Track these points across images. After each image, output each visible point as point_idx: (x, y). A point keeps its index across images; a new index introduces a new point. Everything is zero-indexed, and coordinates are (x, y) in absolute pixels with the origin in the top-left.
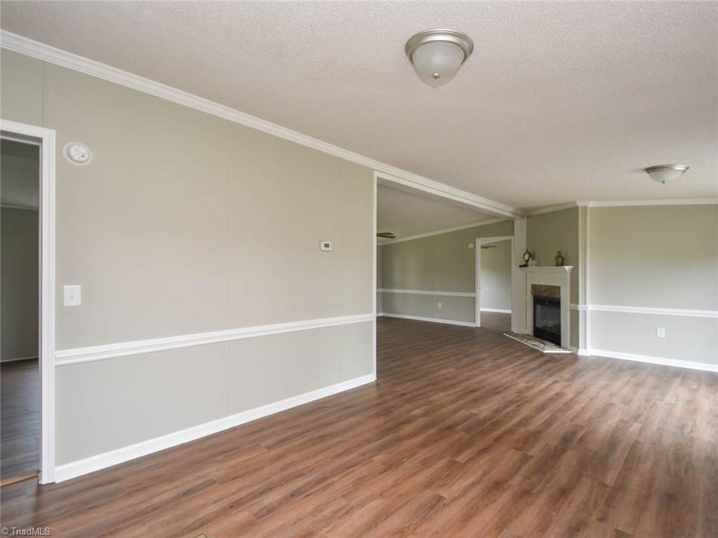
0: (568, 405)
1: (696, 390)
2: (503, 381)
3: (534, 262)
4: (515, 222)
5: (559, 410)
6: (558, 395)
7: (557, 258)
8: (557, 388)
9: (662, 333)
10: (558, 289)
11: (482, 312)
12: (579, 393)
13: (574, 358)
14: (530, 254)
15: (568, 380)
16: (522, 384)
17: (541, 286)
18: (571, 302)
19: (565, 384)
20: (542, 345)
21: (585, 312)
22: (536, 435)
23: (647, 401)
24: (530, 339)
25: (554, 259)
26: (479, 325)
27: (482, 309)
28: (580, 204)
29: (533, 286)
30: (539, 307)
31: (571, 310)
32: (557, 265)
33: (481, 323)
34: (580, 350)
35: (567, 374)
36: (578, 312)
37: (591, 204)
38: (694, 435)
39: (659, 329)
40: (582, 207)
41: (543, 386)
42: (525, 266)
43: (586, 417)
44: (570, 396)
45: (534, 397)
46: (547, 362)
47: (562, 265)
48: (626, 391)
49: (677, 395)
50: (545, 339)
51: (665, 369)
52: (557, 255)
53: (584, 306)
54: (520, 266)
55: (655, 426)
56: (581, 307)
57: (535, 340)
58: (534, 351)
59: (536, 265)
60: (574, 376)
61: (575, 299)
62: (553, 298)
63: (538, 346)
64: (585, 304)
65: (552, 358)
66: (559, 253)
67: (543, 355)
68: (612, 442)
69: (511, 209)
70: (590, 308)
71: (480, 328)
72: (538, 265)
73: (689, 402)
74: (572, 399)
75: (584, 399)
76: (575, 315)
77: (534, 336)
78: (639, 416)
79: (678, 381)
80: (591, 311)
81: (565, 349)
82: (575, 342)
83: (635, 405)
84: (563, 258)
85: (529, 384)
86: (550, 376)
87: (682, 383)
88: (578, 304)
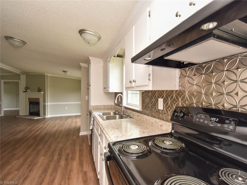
0: (45, 128)
1: (73, 119)
2: (23, 128)
3: (29, 90)
4: (21, 76)
5: (43, 130)
6: (42, 127)
7: (38, 89)
8: (41, 126)
9: (67, 108)
10: (39, 99)
11: (4, 110)
12: (47, 125)
13: (44, 119)
14: (27, 87)
15: (44, 123)
16: (29, 128)
17: (32, 98)
18: (43, 103)
19: (43, 124)
20: (33, 117)
21: (48, 105)
22: (38, 136)
23: (63, 123)
24: (28, 116)
25: (37, 90)
26: (3, 115)
27: (4, 109)
28: (46, 74)
29: (29, 98)
30: (31, 105)
31: (43, 105)
32: (38, 92)
33: (4, 115)
34: (46, 116)
35: (43, 122)
36: (45, 105)
37: (49, 75)
38: (72, 126)
39: (66, 107)
40: (46, 75)
41: (37, 126)
42: (26, 91)
43: (50, 129)
44: (45, 127)
45: (34, 129)
46: (36, 121)
47: (40, 92)
48: (59, 122)
49: (69, 121)
50: (34, 115)
51: (67, 116)
52: (38, 88)
53: (47, 103)
54: (24, 92)
55: (65, 126)
56: (46, 104)
57: (30, 116)
58: (30, 119)
59: (30, 91)
60: (45, 122)
61: (44, 102)
62: (37, 102)
63: (32, 118)
64: (48, 103)
65: (38, 120)
66: (39, 88)
67: (34, 120)
68: (56, 131)
69: (19, 71)
70: (49, 104)
71: (4, 116)
72: (31, 91)
73: (72, 121)
74: (46, 127)
75: (49, 126)
76: (44, 106)
77: (29, 115)
78: (62, 126)
79: (70, 118)
80: (49, 105)
81: (41, 117)
82: (44, 114)
83: (61, 124)
84: (40, 90)
85: (32, 127)
86: (38, 124)
87: (71, 118)
88: (45, 103)
